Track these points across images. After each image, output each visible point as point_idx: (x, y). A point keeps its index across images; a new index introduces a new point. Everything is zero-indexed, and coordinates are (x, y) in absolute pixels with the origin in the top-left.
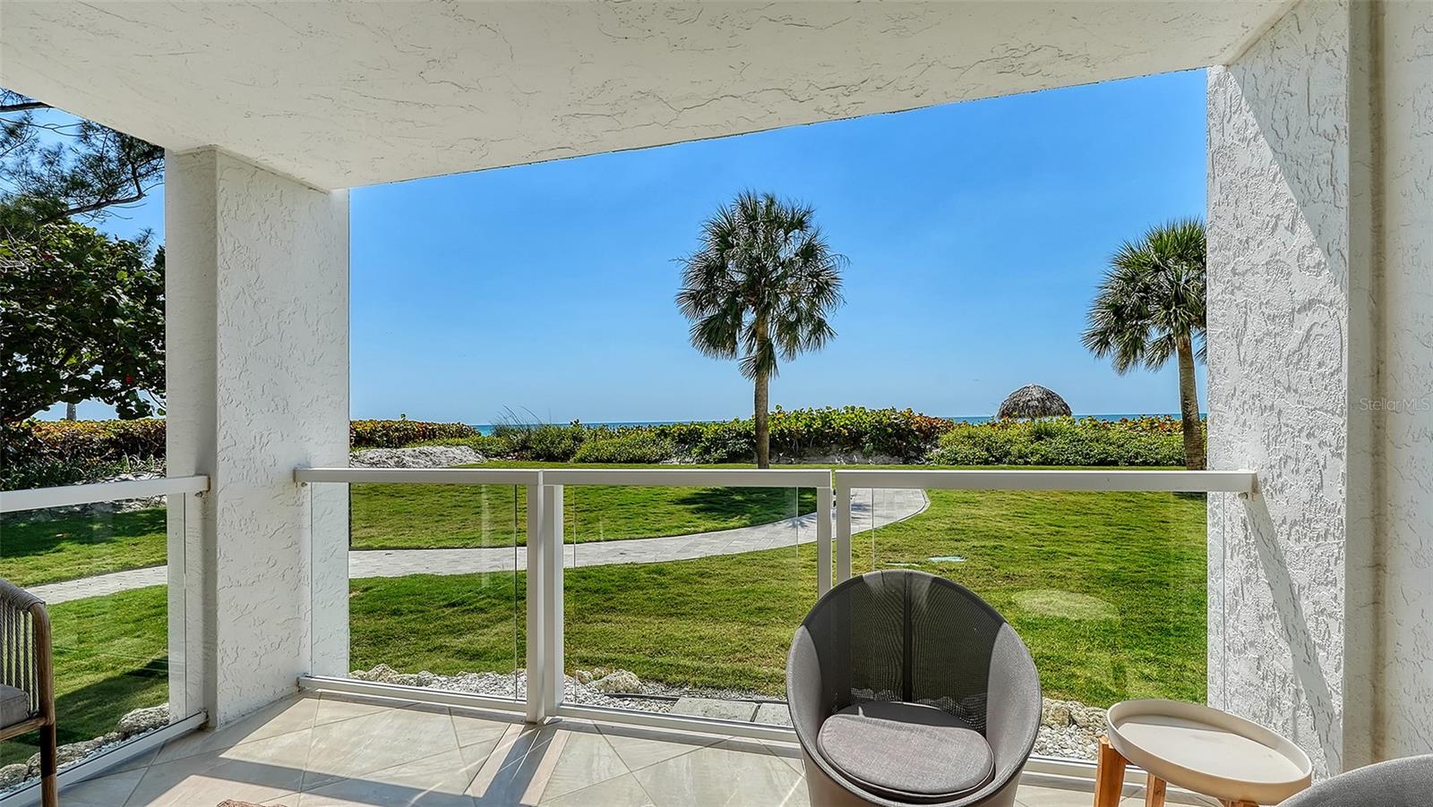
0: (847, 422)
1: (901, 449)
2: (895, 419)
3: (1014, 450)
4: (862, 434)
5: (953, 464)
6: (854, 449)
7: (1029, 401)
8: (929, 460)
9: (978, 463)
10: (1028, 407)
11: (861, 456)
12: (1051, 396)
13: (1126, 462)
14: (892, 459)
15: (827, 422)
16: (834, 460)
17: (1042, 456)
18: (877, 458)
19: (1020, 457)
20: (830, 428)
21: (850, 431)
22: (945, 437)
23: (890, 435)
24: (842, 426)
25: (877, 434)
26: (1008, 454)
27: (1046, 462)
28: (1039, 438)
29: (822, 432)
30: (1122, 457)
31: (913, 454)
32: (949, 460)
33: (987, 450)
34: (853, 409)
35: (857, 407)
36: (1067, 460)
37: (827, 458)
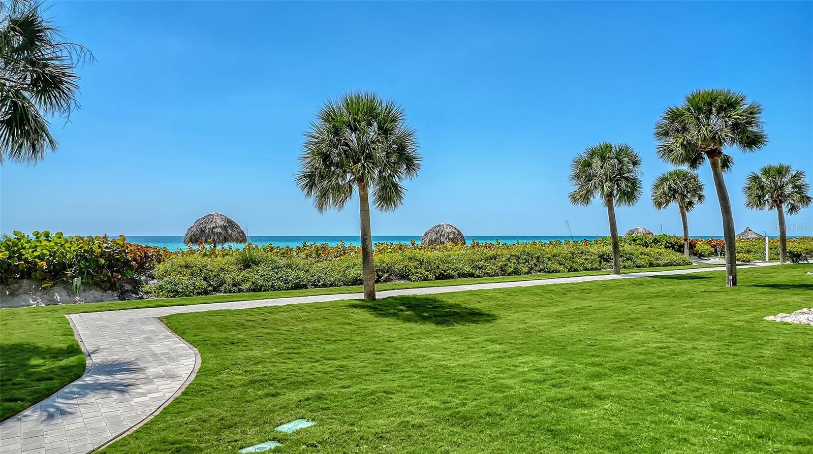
0: (45, 251)
1: (115, 283)
2: (107, 248)
3: (228, 278)
4: (64, 266)
5: (174, 296)
6: (54, 285)
7: (214, 228)
8: (147, 293)
9: (199, 294)
10: (214, 234)
11: (64, 293)
12: (231, 224)
13: (312, 285)
14: (104, 294)
15: (14, 252)
16: (25, 300)
17: (253, 283)
18: (86, 294)
19: (234, 285)
20: (20, 259)
21: (49, 263)
22: (161, 267)
23: (102, 267)
24: (38, 257)
25: (86, 267)
26: (222, 283)
27: (256, 289)
28: (247, 266)
29: (10, 265)
30: (310, 281)
31: (128, 287)
32: (169, 292)
33: (205, 279)
34: (47, 235)
35: (53, 235)
36: (273, 286)
37: (17, 299)
